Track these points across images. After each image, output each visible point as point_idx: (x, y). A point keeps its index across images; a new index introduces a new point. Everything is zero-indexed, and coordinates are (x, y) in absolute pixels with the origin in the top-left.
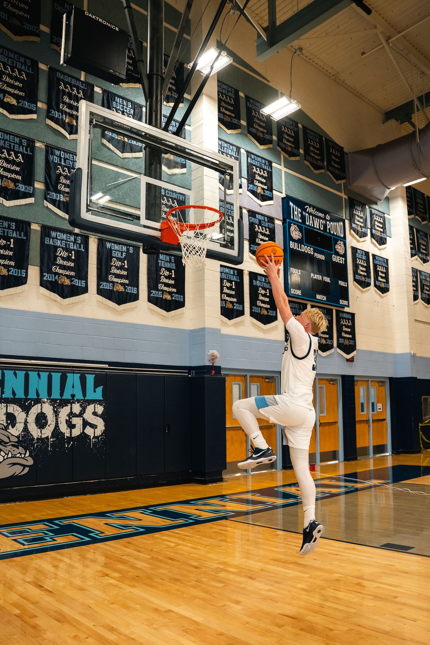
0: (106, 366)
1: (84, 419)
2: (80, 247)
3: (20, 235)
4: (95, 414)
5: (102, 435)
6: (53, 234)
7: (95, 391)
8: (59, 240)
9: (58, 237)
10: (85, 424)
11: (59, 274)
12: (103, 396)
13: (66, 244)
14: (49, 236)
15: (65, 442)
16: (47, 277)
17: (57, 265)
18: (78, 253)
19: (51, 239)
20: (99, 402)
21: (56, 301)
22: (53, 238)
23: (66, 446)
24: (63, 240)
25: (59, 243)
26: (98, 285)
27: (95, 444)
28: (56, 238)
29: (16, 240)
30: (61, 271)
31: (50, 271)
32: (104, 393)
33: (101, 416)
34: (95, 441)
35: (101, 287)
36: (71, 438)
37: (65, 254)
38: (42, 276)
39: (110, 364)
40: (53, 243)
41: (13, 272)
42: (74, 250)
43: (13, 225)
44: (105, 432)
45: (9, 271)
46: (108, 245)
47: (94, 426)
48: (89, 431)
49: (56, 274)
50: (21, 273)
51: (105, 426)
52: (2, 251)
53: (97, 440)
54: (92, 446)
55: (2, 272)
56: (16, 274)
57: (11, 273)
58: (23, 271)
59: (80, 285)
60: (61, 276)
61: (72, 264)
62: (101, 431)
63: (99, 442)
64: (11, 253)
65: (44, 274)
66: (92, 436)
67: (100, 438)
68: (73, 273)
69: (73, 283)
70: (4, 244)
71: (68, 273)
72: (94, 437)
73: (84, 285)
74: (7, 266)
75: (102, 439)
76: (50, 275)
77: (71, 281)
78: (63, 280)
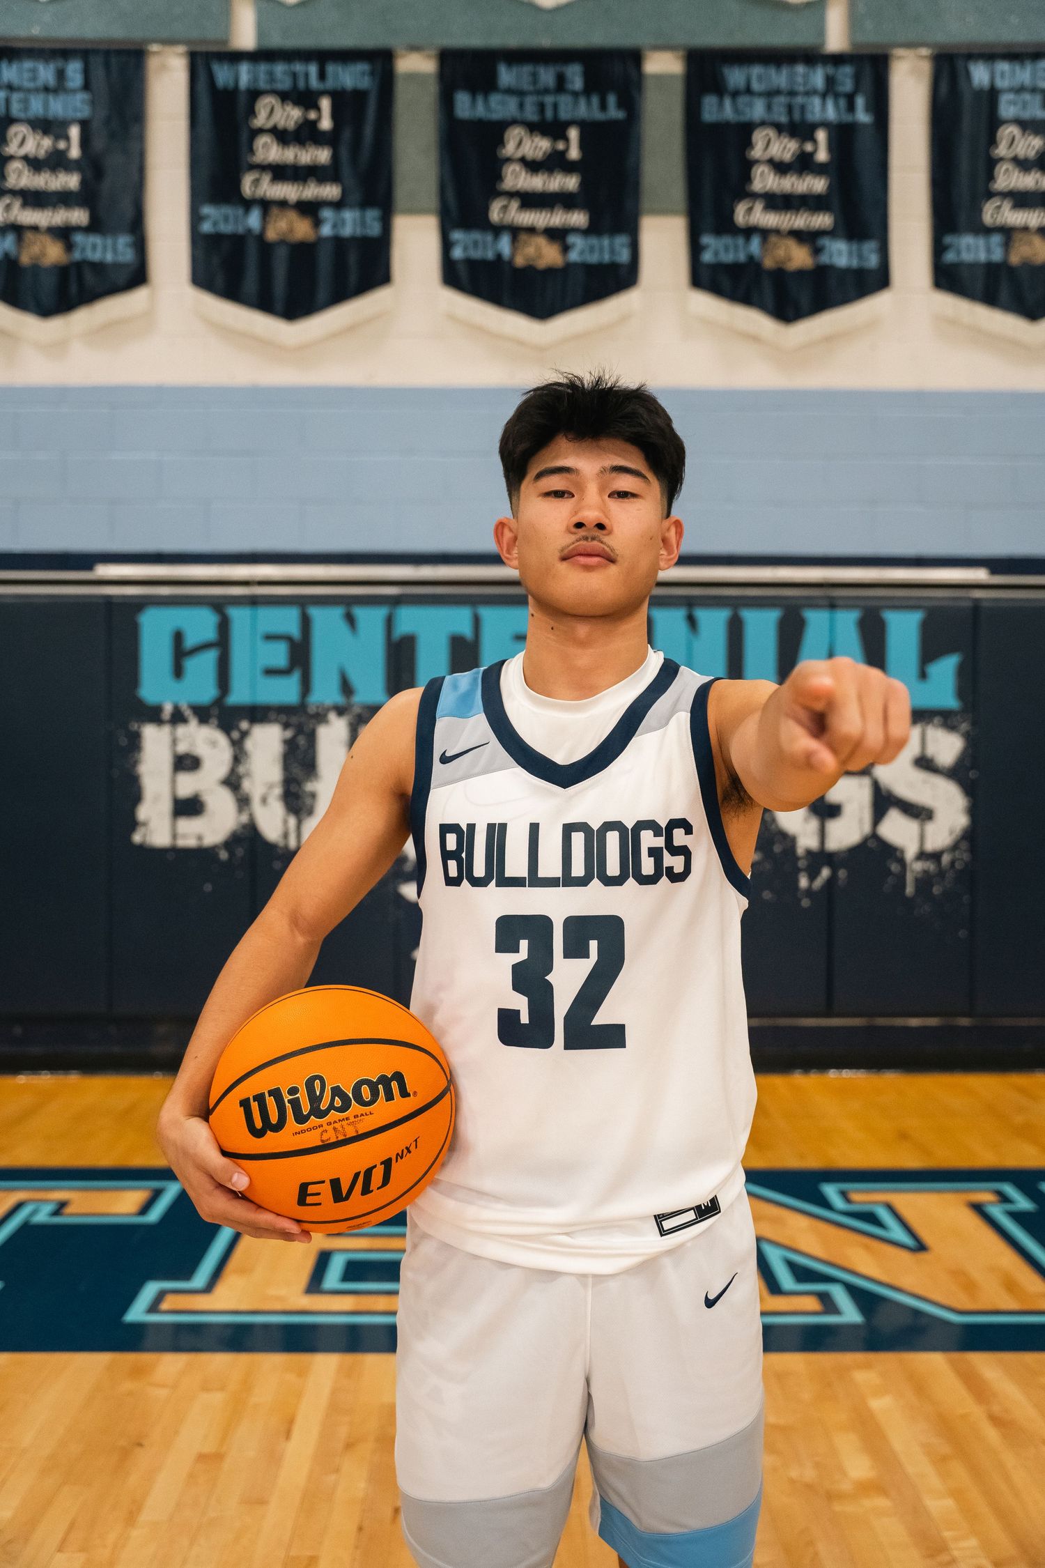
0: (980, 575)
1: (877, 787)
2: (851, 107)
3: (603, 106)
4: (925, 763)
5: (955, 847)
6: (735, 76)
7: (923, 675)
8: (760, 94)
9: (756, 86)
10: (883, 801)
11: (765, 233)
12: (961, 693)
13: (790, 109)
14: (719, 88)
15: (799, 870)
16: (717, 249)
17: (754, 196)
18: (843, 135)
19: (728, 103)
20: (947, 719)
21: (755, 339)
22: (735, 94)
23: (803, 882)
24: (778, 92)
25: (758, 110)
26: (938, 249)
27: (924, 882)
28: (748, 91)
29: (589, 130)
30: (771, 220)
31: (726, 226)
32: (967, 682)
33: (955, 773)
34: (925, 872)
35: (950, 257)
36: (820, 857)
37: (785, 148)
38: (695, 248)
39: (996, 565)
40: (736, 110)
41: (581, 252)
42: (825, 124)
43: (575, 76)
44: (969, 837)
45: (566, 249)
46: (980, 75)
47: (919, 813)
48: (897, 830)
49: (749, 232)
50: (612, 251)
51: (972, 811)
52: (537, 183)
53: (930, 866)
54: (910, 890)
55: (540, 256)
56: (593, 259)
57: (574, 256)
58: (622, 241)
59: (855, 263)
60: (773, 239)
61: (818, 185)
62: (951, 833)
63: (941, 873)
64: (571, 183)
65: (706, 239)
66: (911, 851)
67: (946, 859)
68: (823, 220)
69: (824, 259)
70: (545, 153)
71: (800, 221)
72: (922, 855)
73: (873, 261)
74: (557, 235)
75: (953, 863)
76: (727, 240)
77: (817, 251)
78: (781, 253)
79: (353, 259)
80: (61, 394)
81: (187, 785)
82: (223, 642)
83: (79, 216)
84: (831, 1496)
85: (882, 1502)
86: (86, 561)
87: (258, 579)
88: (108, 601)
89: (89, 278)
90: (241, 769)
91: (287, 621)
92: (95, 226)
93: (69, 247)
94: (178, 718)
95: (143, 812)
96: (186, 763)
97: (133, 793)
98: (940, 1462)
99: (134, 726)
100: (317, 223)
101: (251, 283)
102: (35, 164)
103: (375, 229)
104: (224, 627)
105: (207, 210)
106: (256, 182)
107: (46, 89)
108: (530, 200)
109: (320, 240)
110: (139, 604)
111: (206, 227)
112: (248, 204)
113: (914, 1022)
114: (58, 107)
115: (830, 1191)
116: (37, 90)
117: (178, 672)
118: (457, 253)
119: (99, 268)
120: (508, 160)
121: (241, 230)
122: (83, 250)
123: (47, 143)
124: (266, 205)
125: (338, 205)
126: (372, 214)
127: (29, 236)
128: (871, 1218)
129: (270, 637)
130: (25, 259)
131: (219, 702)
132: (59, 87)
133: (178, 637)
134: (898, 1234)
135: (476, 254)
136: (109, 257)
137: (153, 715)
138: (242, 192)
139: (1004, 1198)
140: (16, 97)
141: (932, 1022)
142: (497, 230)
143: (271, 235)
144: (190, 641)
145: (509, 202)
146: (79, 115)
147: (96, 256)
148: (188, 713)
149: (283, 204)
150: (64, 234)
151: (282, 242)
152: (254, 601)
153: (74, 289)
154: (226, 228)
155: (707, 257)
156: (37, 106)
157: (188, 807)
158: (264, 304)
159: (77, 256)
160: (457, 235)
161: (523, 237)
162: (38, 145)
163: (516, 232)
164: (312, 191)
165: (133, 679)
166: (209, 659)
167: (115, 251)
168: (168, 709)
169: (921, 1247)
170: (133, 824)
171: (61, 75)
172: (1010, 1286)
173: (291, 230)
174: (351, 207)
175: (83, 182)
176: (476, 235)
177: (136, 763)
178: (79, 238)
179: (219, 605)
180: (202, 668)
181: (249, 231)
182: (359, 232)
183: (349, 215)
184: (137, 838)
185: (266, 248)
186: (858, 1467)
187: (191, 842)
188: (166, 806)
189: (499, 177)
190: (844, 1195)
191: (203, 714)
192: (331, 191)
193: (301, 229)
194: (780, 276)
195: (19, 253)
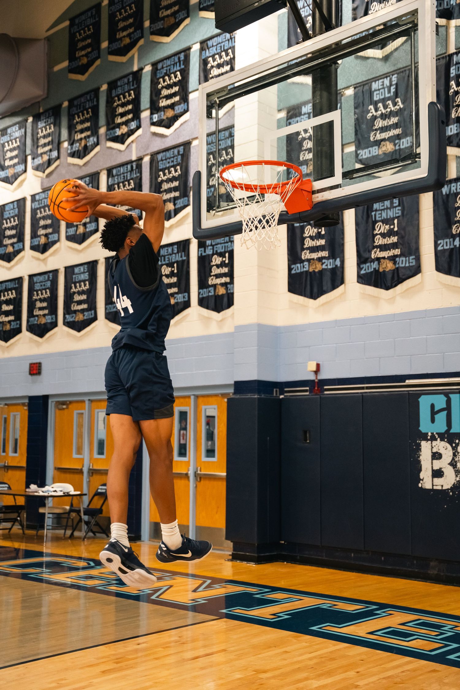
80: (393, 317)
81: (437, 464)
83: (397, 252)
86: (403, 378)
88: (409, 394)
89: (401, 273)
92: (403, 254)
93: (395, 263)
94: (433, 438)
95: (422, 475)
96: (436, 456)
97: (418, 468)
99: (418, 442)
102: (383, 235)
104: (449, 402)
105: (441, 241)
106: (457, 227)
107: (387, 208)
110: (419, 394)
111: (440, 248)
112: (455, 236)
114: (391, 214)
116: (384, 210)
117: (433, 420)
119: (404, 269)
121: (452, 247)
122: (399, 263)
123: (387, 227)
127: (382, 260)
130: (381, 270)
131: (447, 431)
132: (392, 207)
133: (433, 406)
136: (408, 265)
137: (424, 437)
138: (453, 232)
140: (378, 213)
146: (397, 215)
147: (404, 265)
150: (393, 259)
153: (396, 279)
154: (448, 247)
156: (384, 215)
159: (397, 266)
162: (385, 228)
165: (418, 423)
167: (409, 262)
170: (419, 480)
171: (392, 203)
175: (399, 239)
178: (398, 259)
179: (447, 394)
181: (455, 246)
184: (420, 485)
187: (439, 488)
191: (442, 436)
195: (379, 268)
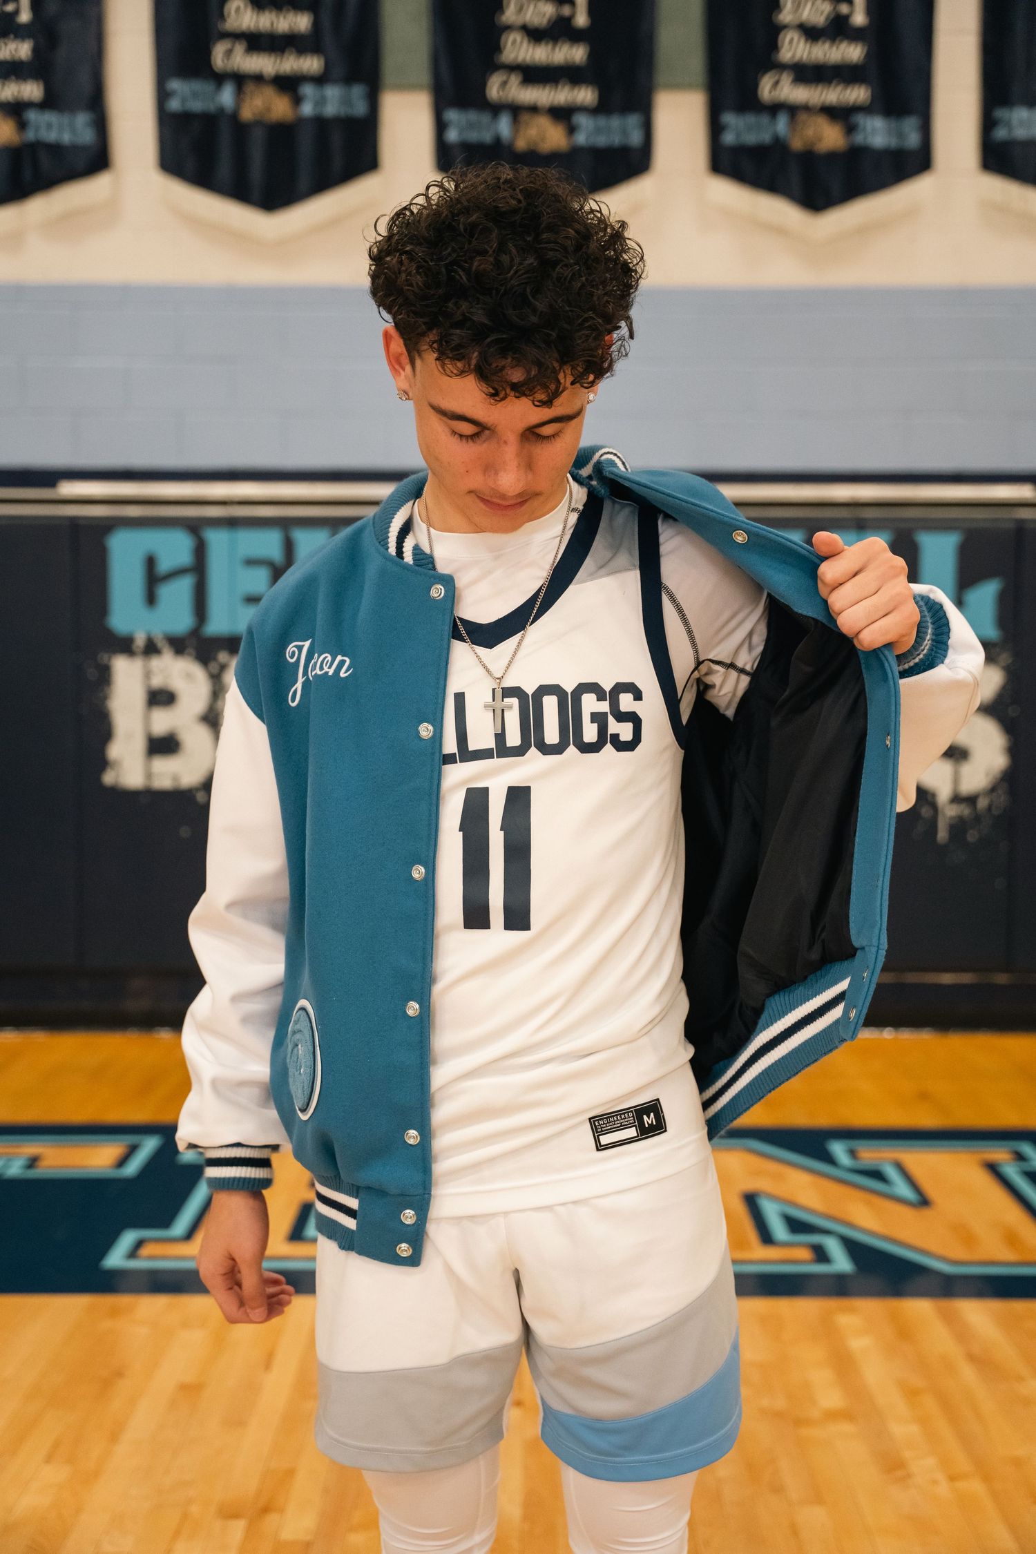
0: (1025, 492)
5: (993, 789)
11: (793, 110)
12: (1001, 622)
16: (739, 129)
17: (782, 67)
21: (780, 231)
26: (988, 123)
27: (958, 828)
30: (801, 94)
31: (749, 102)
32: (1009, 610)
33: (993, 710)
34: (960, 817)
35: (1000, 134)
37: (818, 10)
38: (715, 128)
41: (589, 132)
44: (1009, 779)
45: (571, 130)
47: (954, 753)
49: (775, 109)
50: (624, 132)
51: (1013, 751)
52: (540, 54)
53: (965, 810)
54: (942, 834)
55: (543, 139)
56: (602, 141)
57: (581, 139)
58: (633, 120)
59: (893, 142)
60: (802, 117)
61: (853, 52)
62: (987, 774)
63: (977, 818)
64: (577, 54)
65: (729, 118)
66: (944, 794)
67: (982, 803)
68: (858, 94)
69: (859, 139)
70: (549, 21)
71: (833, 95)
72: (956, 799)
73: (913, 140)
74: (562, 114)
75: (989, 808)
76: (750, 119)
77: (850, 129)
78: (810, 132)
79: (337, 140)
81: (162, 722)
82: (199, 567)
83: (31, 90)
84: (799, 1422)
85: (847, 1427)
86: (49, 478)
87: (237, 499)
88: (74, 523)
89: (45, 162)
90: (219, 703)
91: (269, 544)
92: (49, 102)
93: (22, 125)
94: (151, 649)
95: (115, 751)
96: (160, 698)
97: (102, 729)
98: (911, 1394)
99: (103, 657)
100: (297, 100)
101: (225, 167)
103: (360, 108)
104: (200, 551)
105: (175, 85)
106: (229, 53)
108: (534, 75)
109: (300, 121)
110: (107, 526)
111: (174, 105)
112: (220, 79)
113: (947, 978)
115: (838, 1149)
117: (151, 599)
118: (452, 135)
119: (55, 150)
120: (508, 28)
121: (211, 107)
122: (37, 129)
124: (240, 80)
125: (320, 80)
126: (358, 91)
128: (877, 1175)
129: (251, 562)
131: (196, 633)
133: (151, 562)
134: (903, 1189)
135: (473, 136)
136: (66, 138)
137: (125, 646)
138: (213, 63)
139: (1020, 1157)
141: (966, 978)
142: (496, 109)
143: (247, 114)
144: (164, 566)
145: (509, 77)
147: (51, 136)
148: (161, 643)
149: (258, 78)
150: (14, 111)
151: (258, 123)
152: (232, 523)
153: (27, 174)
154: (197, 106)
155: (729, 138)
157: (163, 745)
158: (240, 191)
159: (30, 135)
160: (452, 115)
161: (525, 117)
163: (517, 111)
164: (291, 64)
165: (102, 607)
166: (184, 586)
167: (73, 130)
168: (140, 641)
169: (924, 1202)
170: (103, 763)
172: (1011, 1239)
173: (268, 109)
174: (335, 81)
175: (35, 50)
176: (472, 116)
177: (105, 698)
178: (32, 116)
179: (195, 527)
180: (177, 594)
181: (221, 110)
182: (343, 111)
183: (333, 92)
184: (109, 778)
185: (240, 129)
186: (830, 1398)
187: (167, 784)
188: (139, 745)
189: (497, 49)
190: (853, 1153)
191: (179, 645)
192: (311, 64)
193: (279, 107)
194: (810, 159)
